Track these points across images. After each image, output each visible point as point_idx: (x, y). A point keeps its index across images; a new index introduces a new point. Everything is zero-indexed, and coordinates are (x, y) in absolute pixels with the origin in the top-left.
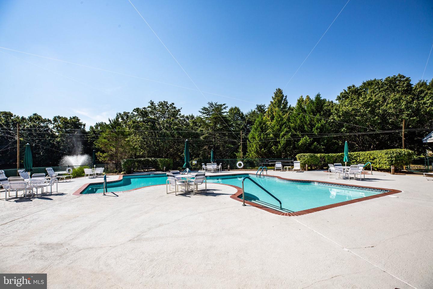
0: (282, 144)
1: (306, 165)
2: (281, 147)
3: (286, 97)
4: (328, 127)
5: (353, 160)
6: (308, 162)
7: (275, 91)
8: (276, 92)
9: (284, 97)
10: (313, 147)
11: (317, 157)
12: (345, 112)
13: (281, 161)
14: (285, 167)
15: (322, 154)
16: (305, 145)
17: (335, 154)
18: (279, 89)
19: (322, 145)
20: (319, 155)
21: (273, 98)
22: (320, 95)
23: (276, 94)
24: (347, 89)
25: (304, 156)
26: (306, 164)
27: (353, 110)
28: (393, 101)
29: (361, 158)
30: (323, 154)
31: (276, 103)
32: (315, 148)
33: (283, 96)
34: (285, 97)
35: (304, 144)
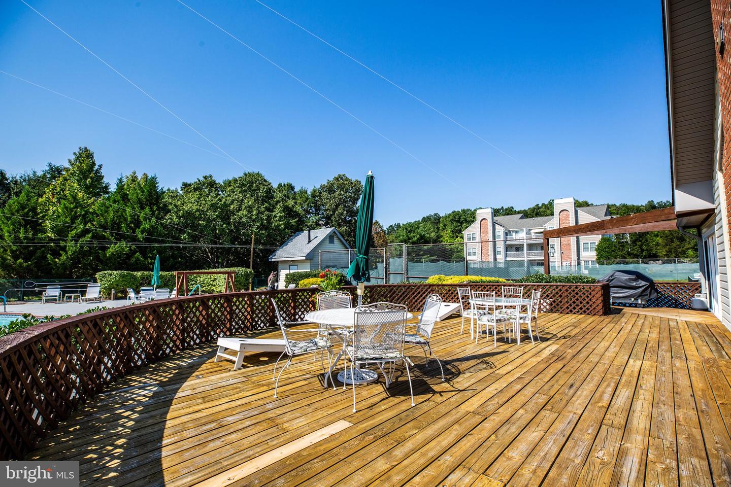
0: (70, 253)
1: (113, 290)
2: (68, 258)
3: (101, 166)
4: (160, 231)
5: (193, 281)
6: (117, 285)
7: (77, 151)
8: (80, 154)
9: (96, 167)
10: (133, 260)
11: (135, 277)
12: (186, 212)
13: (60, 285)
14: (66, 295)
15: (144, 272)
16: (120, 257)
17: (167, 273)
18: (86, 149)
19: (150, 257)
20: (139, 274)
21: (70, 161)
22: (156, 178)
23: (78, 157)
24: (202, 179)
25: (111, 275)
26: (113, 288)
27: (198, 210)
28: (245, 207)
29: (201, 279)
30: (148, 272)
31: (75, 173)
32: (136, 261)
33: (94, 164)
34: (99, 166)
35: (118, 255)
